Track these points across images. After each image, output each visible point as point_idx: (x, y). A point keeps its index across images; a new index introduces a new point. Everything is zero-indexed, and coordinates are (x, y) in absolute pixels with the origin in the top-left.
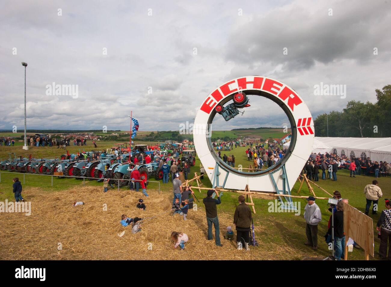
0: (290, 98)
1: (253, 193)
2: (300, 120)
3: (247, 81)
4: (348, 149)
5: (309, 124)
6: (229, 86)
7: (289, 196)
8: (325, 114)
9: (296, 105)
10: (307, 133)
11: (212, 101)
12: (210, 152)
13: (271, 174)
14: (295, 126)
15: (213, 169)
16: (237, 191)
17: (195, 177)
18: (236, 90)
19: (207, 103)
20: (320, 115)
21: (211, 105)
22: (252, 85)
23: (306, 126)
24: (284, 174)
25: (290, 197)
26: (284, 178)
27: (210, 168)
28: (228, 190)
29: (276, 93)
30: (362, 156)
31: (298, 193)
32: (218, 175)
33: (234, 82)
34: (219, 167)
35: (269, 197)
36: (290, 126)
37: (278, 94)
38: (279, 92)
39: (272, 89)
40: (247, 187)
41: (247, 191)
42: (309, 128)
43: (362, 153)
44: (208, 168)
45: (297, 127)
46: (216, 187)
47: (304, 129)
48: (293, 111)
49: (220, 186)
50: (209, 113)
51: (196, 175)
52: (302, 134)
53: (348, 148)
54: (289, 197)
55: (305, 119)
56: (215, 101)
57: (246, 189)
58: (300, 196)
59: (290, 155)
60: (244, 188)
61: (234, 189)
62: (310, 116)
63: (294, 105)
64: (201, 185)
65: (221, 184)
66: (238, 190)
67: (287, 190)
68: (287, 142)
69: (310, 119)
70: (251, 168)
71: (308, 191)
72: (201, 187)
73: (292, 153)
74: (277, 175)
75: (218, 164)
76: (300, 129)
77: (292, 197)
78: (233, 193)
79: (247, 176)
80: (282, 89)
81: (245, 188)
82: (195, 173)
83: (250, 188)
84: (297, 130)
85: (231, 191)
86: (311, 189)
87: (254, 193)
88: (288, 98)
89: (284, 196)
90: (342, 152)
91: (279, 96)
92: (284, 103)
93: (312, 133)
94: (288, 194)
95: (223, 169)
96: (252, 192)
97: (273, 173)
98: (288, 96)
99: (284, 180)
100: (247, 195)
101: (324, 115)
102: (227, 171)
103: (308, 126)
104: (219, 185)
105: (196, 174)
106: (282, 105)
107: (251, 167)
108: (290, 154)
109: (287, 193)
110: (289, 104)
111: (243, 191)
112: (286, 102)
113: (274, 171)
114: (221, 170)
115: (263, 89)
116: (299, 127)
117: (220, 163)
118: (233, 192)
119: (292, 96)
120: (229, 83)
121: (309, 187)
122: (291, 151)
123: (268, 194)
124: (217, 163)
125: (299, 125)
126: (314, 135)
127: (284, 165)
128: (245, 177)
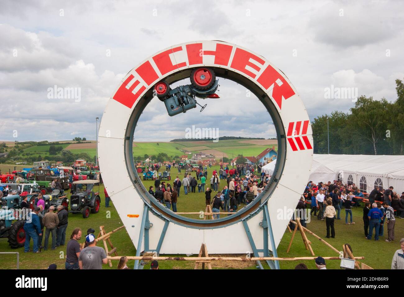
0: (276, 87)
1: (214, 260)
2: (291, 125)
3: (204, 49)
4: (358, 174)
5: (305, 131)
6: (171, 55)
7: (275, 258)
8: (325, 116)
9: (286, 98)
10: (302, 148)
11: (137, 83)
12: (131, 183)
13: (244, 220)
14: (283, 134)
15: (137, 216)
16: (185, 258)
17: (100, 235)
18: (184, 64)
19: (128, 87)
20: (318, 117)
21: (135, 92)
22: (213, 58)
23: (301, 136)
24: (266, 220)
25: (275, 262)
26: (265, 227)
27: (131, 216)
28: (167, 258)
29: (254, 76)
30: (377, 184)
31: (288, 252)
32: (147, 228)
33: (180, 49)
34: (150, 213)
35: (241, 264)
36: (276, 134)
37: (257, 78)
38: (258, 74)
39: (248, 68)
40: (203, 247)
41: (203, 255)
42: (305, 139)
43: (377, 180)
44: (128, 215)
45: (287, 137)
46: (143, 252)
48: (280, 108)
49: (151, 251)
50: (130, 107)
51: (102, 232)
52: (294, 149)
53: (359, 172)
54: (274, 261)
55: (299, 124)
56: (143, 83)
57: (202, 252)
58: (292, 257)
59: (276, 186)
60: (198, 252)
61: (178, 255)
62: (307, 119)
63: (283, 98)
64: (112, 251)
65: (153, 246)
66: (185, 255)
67: (270, 248)
68: (268, 163)
69: (306, 123)
70: (209, 211)
71: (304, 247)
72: (112, 256)
73: (278, 182)
74: (254, 222)
75: (148, 207)
77: (279, 261)
78: (176, 262)
79: (203, 227)
80: (263, 68)
81: (200, 252)
82: (101, 228)
83: (209, 250)
84: (288, 141)
85: (173, 258)
86: (308, 243)
87: (217, 258)
88: (272, 86)
89: (265, 260)
90: (348, 179)
91: (258, 80)
92: (266, 94)
93: (309, 147)
94: (272, 256)
95: (158, 216)
96: (212, 258)
97: (247, 219)
98: (274, 81)
99: (266, 229)
100: (203, 264)
101: (323, 117)
102: (164, 219)
103: (304, 135)
104: (150, 249)
105: (103, 229)
106: (263, 97)
107: (208, 209)
108: (275, 183)
109: (270, 253)
110: (274, 96)
111: (196, 255)
112: (269, 91)
113: (249, 215)
114: (153, 218)
115: (232, 67)
116: (289, 137)
117: (152, 204)
118: (178, 260)
119: (279, 83)
120: (171, 51)
121: (304, 240)
122: (278, 178)
123: (239, 259)
124: (146, 205)
125: (290, 133)
126: (312, 150)
127: (266, 204)
128: (197, 230)
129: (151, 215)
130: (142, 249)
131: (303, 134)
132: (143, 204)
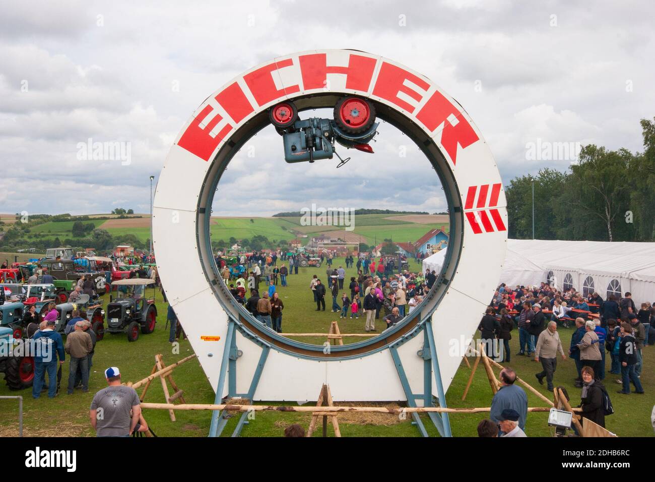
0: (448, 127)
1: (342, 411)
2: (472, 190)
3: (329, 63)
4: (581, 272)
5: (494, 202)
7: (442, 409)
8: (527, 176)
9: (464, 146)
10: (489, 228)
11: (218, 118)
12: (207, 285)
13: (392, 347)
14: (458, 205)
15: (217, 339)
16: (296, 408)
17: (156, 370)
18: (295, 88)
19: (203, 125)
20: (517, 178)
21: (214, 133)
22: (344, 77)
23: (487, 208)
24: (429, 347)
25: (443, 414)
26: (427, 357)
27: (207, 339)
28: (266, 407)
29: (411, 109)
30: (611, 289)
31: (463, 399)
32: (233, 358)
33: (288, 63)
34: (238, 333)
35: (387, 419)
36: (447, 206)
37: (416, 112)
38: (419, 106)
39: (401, 95)
40: (325, 391)
41: (325, 403)
42: (495, 213)
43: (612, 282)
44: (202, 338)
45: (465, 211)
46: (226, 398)
47: (484, 215)
48: (455, 162)
49: (239, 395)
50: (207, 159)
51: (159, 365)
52: (476, 229)
53: (582, 270)
54: (440, 413)
55: (484, 189)
56: (227, 119)
57: (322, 398)
58: (472, 408)
59: (445, 291)
60: (316, 397)
61: (283, 403)
62: (498, 181)
63: (459, 146)
64: (175, 395)
65: (243, 387)
66: (295, 403)
67: (435, 392)
68: (433, 253)
69: (497, 187)
70: (334, 332)
71: (490, 391)
72: (175, 404)
73: (449, 285)
74: (410, 350)
75: (236, 324)
76: (471, 216)
77: (449, 413)
78: (281, 414)
79: (324, 358)
80: (427, 96)
81: (320, 397)
82: (157, 358)
83: (335, 395)
84: (466, 218)
85: (275, 408)
87: (347, 408)
88: (442, 126)
89: (426, 412)
90: (565, 281)
91: (418, 117)
92: (431, 139)
93: (501, 227)
94: (438, 405)
95: (252, 338)
96: (340, 408)
97: (397, 344)
98: (444, 118)
99: (428, 362)
100: (325, 417)
101: (525, 179)
102: (262, 345)
103: (493, 208)
104: (238, 392)
105: (161, 359)
106: (425, 144)
107: (334, 328)
108: (444, 287)
109: (434, 401)
110: (443, 142)
111: (313, 404)
112: (436, 135)
113: (401, 339)
114: (243, 342)
115: (374, 93)
116: (469, 211)
117: (241, 318)
118: (283, 410)
119: (453, 120)
120: (274, 67)
121: (491, 380)
122: (448, 278)
123: (384, 409)
124: (231, 320)
125: (469, 204)
126: (506, 233)
127: (429, 320)
128: (316, 362)
129: (240, 338)
130: (225, 393)
131: (491, 205)
132: (226, 318)
